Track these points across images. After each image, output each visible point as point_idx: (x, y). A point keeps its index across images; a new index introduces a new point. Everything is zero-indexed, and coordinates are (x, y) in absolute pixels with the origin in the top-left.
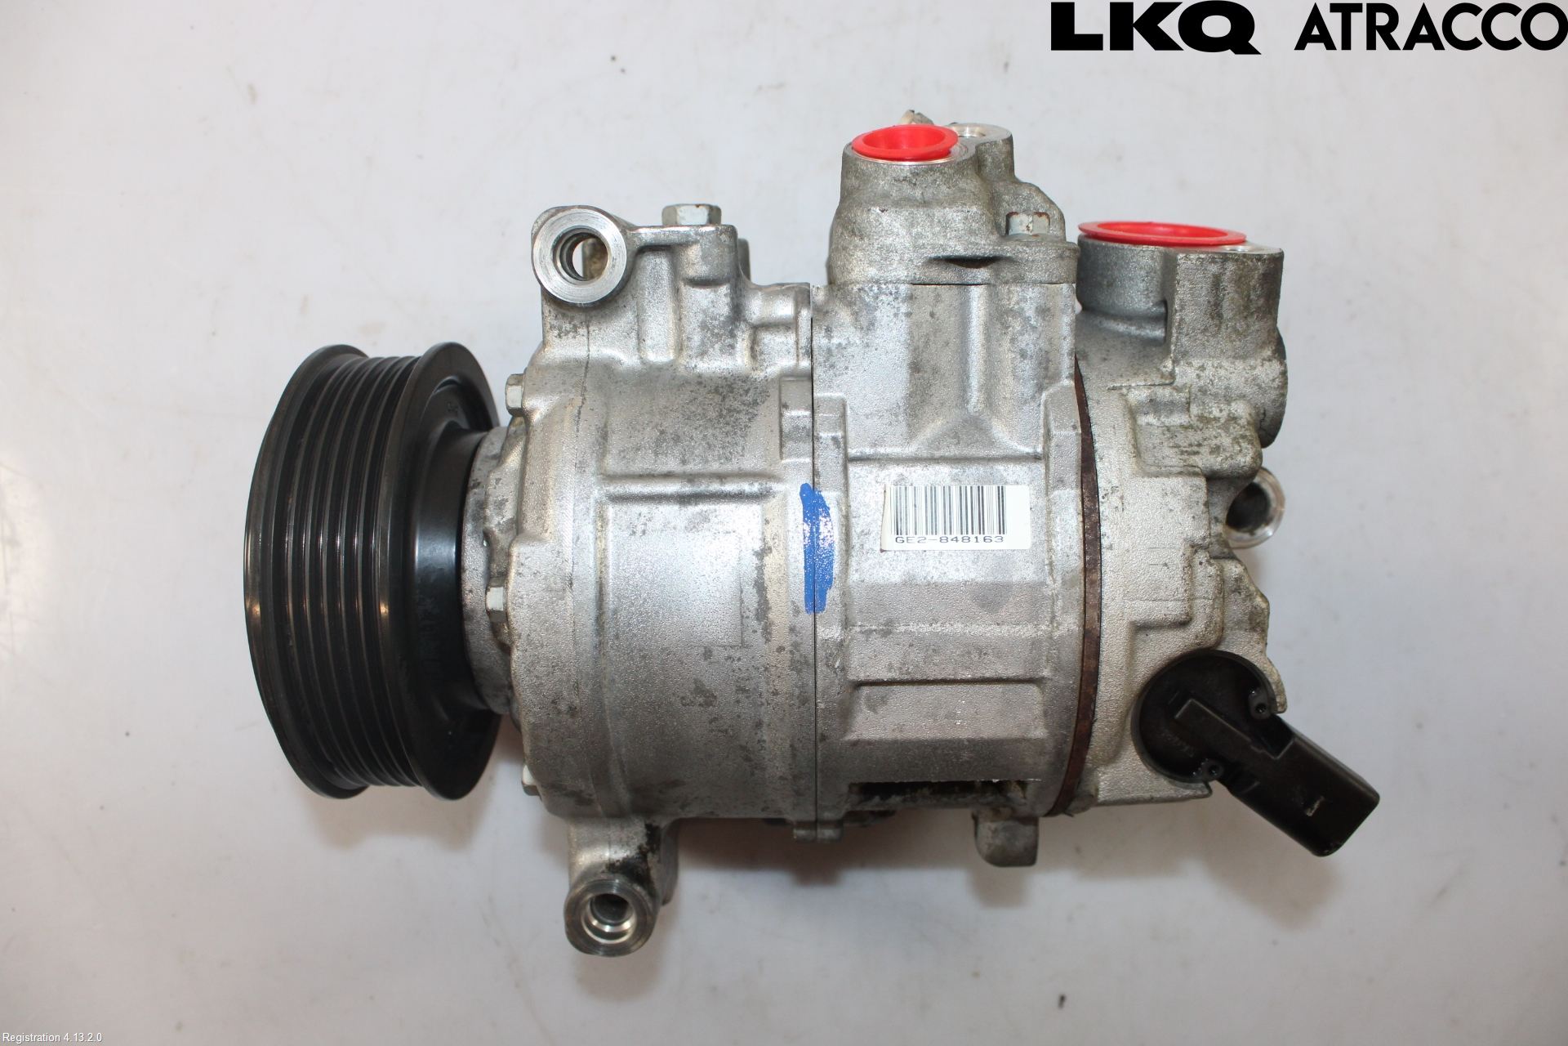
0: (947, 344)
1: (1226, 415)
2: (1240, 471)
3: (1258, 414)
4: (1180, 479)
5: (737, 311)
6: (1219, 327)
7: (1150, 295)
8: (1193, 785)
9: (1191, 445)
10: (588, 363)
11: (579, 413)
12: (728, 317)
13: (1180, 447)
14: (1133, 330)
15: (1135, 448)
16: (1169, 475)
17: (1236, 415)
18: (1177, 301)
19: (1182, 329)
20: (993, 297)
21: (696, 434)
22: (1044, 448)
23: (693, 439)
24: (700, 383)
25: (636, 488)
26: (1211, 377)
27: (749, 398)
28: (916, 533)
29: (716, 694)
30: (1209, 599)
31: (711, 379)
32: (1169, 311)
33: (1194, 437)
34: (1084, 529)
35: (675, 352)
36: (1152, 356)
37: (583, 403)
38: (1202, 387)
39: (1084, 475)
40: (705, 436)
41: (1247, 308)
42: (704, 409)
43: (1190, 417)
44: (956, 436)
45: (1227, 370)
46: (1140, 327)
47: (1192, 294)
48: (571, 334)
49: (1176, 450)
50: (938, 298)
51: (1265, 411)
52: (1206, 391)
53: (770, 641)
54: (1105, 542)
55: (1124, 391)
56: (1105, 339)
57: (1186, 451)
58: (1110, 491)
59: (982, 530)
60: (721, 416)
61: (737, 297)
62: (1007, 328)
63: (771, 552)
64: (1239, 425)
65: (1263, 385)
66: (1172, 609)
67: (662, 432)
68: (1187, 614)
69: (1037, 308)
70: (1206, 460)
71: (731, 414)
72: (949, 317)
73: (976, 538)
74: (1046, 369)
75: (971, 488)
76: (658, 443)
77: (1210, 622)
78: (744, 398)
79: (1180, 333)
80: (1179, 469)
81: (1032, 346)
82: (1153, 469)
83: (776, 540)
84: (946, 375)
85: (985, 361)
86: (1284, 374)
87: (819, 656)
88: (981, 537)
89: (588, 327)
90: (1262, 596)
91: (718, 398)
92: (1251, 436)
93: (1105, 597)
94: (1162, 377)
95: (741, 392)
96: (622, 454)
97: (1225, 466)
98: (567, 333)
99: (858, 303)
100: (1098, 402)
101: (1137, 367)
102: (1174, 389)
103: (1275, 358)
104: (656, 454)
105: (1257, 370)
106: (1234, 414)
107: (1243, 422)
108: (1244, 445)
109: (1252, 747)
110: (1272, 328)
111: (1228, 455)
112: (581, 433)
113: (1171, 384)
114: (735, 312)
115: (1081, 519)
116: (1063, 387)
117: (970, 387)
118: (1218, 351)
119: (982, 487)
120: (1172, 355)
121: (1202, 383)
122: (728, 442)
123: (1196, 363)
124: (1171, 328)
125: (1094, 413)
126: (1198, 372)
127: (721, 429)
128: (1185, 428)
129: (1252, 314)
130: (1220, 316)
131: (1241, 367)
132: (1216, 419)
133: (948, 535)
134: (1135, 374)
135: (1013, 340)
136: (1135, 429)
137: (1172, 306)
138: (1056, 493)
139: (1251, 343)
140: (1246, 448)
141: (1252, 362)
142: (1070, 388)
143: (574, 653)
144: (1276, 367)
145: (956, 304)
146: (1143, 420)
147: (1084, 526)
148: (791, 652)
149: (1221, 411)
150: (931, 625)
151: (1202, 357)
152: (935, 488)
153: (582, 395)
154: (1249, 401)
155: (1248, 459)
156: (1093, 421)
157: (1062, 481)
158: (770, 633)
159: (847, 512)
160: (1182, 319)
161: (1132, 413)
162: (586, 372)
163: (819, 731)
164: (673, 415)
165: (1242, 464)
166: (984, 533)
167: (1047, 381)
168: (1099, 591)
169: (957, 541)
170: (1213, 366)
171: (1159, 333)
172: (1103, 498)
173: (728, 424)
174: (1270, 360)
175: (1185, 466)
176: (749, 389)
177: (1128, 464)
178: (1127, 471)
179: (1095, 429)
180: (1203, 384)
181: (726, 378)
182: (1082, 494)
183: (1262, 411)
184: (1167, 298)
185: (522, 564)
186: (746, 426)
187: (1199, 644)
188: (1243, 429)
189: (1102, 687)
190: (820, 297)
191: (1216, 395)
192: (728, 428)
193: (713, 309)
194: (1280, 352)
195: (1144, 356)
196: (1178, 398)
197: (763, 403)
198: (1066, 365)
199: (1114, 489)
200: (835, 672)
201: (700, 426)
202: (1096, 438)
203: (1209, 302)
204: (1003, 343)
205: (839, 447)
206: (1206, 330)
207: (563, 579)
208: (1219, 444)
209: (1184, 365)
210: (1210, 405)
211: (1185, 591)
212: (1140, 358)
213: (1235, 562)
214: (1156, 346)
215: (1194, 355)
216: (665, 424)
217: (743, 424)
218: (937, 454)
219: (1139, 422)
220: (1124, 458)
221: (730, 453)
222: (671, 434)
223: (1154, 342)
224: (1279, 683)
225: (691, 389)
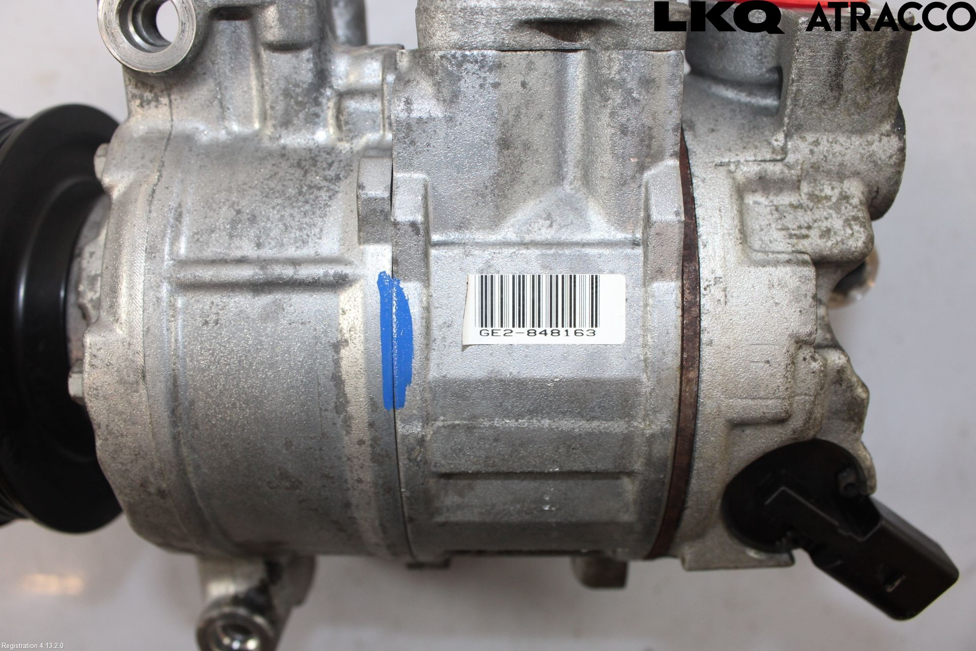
0: (541, 116)
1: (837, 194)
2: (850, 257)
3: (870, 192)
4: (788, 269)
5: (322, 76)
6: (838, 99)
7: (764, 60)
8: (777, 556)
9: (800, 227)
10: (170, 134)
11: (154, 191)
12: (311, 84)
13: (788, 229)
14: (744, 97)
15: (741, 233)
16: (776, 263)
17: (849, 193)
18: (794, 71)
19: (797, 101)
20: (593, 65)
21: (274, 214)
22: (643, 233)
23: (269, 220)
24: (283, 156)
25: (207, 274)
26: (825, 153)
27: (331, 173)
28: (502, 326)
29: (301, 479)
30: (810, 395)
31: (295, 151)
32: (785, 80)
33: (804, 218)
34: (683, 324)
35: (260, 122)
36: (763, 127)
37: (159, 180)
38: (814, 163)
39: (686, 264)
40: (282, 216)
41: (869, 78)
42: (283, 185)
43: (800, 195)
44: (549, 217)
45: (842, 145)
46: (750, 94)
47: (812, 64)
48: (153, 104)
49: (784, 233)
50: (530, 66)
51: (878, 188)
52: (819, 167)
53: (350, 434)
54: (705, 337)
55: (732, 167)
56: (713, 107)
57: (795, 235)
58: (712, 283)
59: (573, 323)
60: (300, 193)
61: (321, 62)
62: (607, 100)
63: (348, 345)
64: (851, 205)
65: (879, 162)
66: (772, 406)
67: (239, 212)
68: (787, 412)
69: (640, 79)
70: (815, 244)
71: (311, 191)
72: (544, 86)
73: (567, 331)
74: (649, 146)
75: (563, 277)
76: (234, 223)
77: (810, 418)
78: (327, 173)
79: (795, 105)
80: (787, 257)
81: (634, 121)
82: (760, 256)
83: (352, 333)
84: (540, 151)
85: (583, 135)
86: (902, 150)
87: (400, 451)
88: (571, 331)
89: (169, 96)
90: (864, 386)
91: (299, 173)
92: (864, 217)
93: (702, 395)
94: (773, 152)
95: (325, 165)
96: (196, 237)
97: (836, 251)
98: (149, 102)
99: (440, 71)
100: (703, 181)
101: (747, 140)
102: (786, 165)
103: (894, 133)
104: (231, 236)
105: (874, 146)
106: (846, 192)
107: (855, 201)
108: (856, 228)
109: (841, 531)
110: (893, 100)
111: (839, 239)
112: (154, 214)
113: (782, 160)
114: (319, 78)
115: (679, 312)
116: (667, 166)
117: (566, 162)
118: (835, 125)
119: (575, 276)
120: (785, 128)
121: (814, 159)
122: (306, 224)
123: (810, 137)
124: (786, 99)
125: (699, 192)
126: (812, 147)
127: (299, 208)
128: (795, 207)
129: (875, 85)
130: (840, 87)
131: (857, 143)
132: (828, 198)
133: (536, 328)
134: (744, 148)
135: (612, 114)
136: (742, 212)
137: (789, 75)
138: (655, 285)
139: (870, 117)
140: (858, 232)
141: (870, 138)
142: (675, 167)
143: (153, 444)
144: (894, 142)
145: (552, 72)
146: (750, 199)
147: (683, 321)
148: (371, 445)
149: (833, 189)
150: (517, 421)
151: (817, 131)
152: (524, 276)
153: (160, 171)
154: (862, 179)
155: (860, 244)
156: (698, 202)
157: (662, 272)
158: (349, 426)
159: (428, 303)
160: (798, 91)
161: (740, 191)
162: (167, 144)
163: (406, 515)
164: (252, 192)
165: (853, 249)
166: (575, 326)
167: (648, 160)
168: (696, 389)
169: (546, 334)
170: (828, 141)
171: (770, 102)
172: (705, 289)
173: (307, 202)
174: (888, 135)
175: (793, 252)
176: (333, 162)
177: (734, 252)
178: (732, 258)
179: (699, 212)
180: (815, 161)
181: (310, 150)
182: (683, 286)
183: (875, 189)
184: (783, 65)
185: (95, 356)
186: (326, 205)
187: (796, 439)
188: (856, 210)
189: (694, 481)
190: (404, 62)
191: (828, 172)
192: (307, 207)
193: (295, 76)
194: (899, 126)
195: (754, 127)
196: (789, 175)
197: (346, 178)
198: (671, 142)
199: (717, 280)
200: (418, 466)
201: (278, 205)
202: (700, 221)
203: (830, 72)
204: (602, 116)
205: (418, 234)
206: (823, 102)
207: (136, 371)
208: (829, 226)
209: (797, 140)
210: (822, 182)
211: (787, 389)
212: (749, 131)
213: (839, 351)
214: (767, 116)
215: (808, 129)
216: (244, 203)
217: (323, 203)
218: (528, 238)
219: (746, 201)
220: (730, 244)
221: (308, 236)
222: (248, 214)
223: (764, 111)
224: (871, 469)
225: (273, 162)
